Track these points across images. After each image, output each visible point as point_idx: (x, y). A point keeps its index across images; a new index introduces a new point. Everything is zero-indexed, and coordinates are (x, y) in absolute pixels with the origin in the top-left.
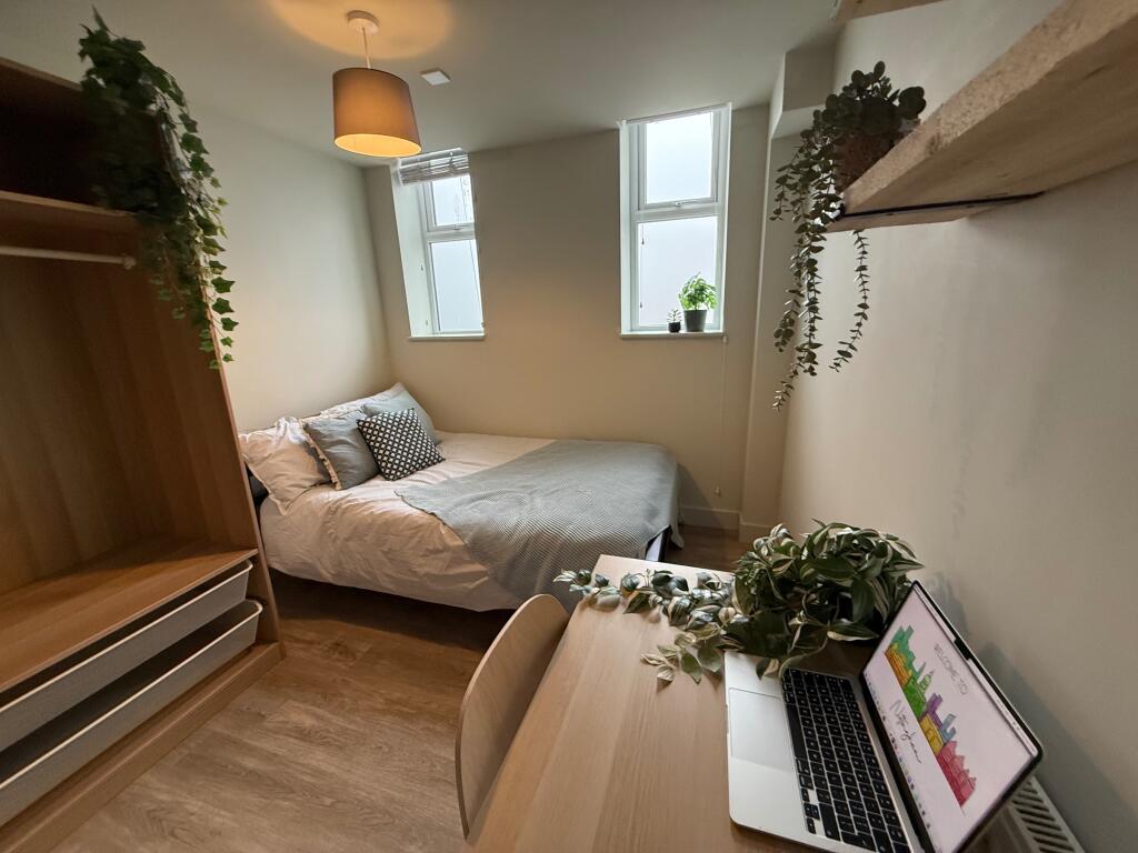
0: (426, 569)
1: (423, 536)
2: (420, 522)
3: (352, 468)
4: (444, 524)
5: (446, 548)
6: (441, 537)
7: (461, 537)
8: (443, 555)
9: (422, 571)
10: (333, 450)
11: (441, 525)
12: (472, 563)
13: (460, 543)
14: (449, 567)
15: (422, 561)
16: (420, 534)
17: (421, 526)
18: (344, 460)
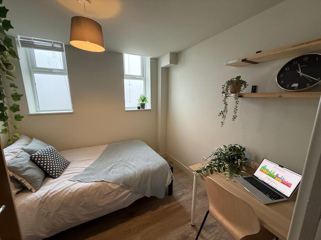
0: (106, 202)
1: (101, 191)
2: (98, 186)
3: (38, 179)
4: (108, 182)
5: (113, 190)
6: (110, 187)
7: (118, 184)
8: (112, 194)
9: (103, 204)
10: (26, 173)
11: (108, 183)
12: (124, 191)
13: (118, 186)
14: (116, 196)
15: (102, 200)
16: (99, 191)
17: (99, 187)
18: (33, 176)
